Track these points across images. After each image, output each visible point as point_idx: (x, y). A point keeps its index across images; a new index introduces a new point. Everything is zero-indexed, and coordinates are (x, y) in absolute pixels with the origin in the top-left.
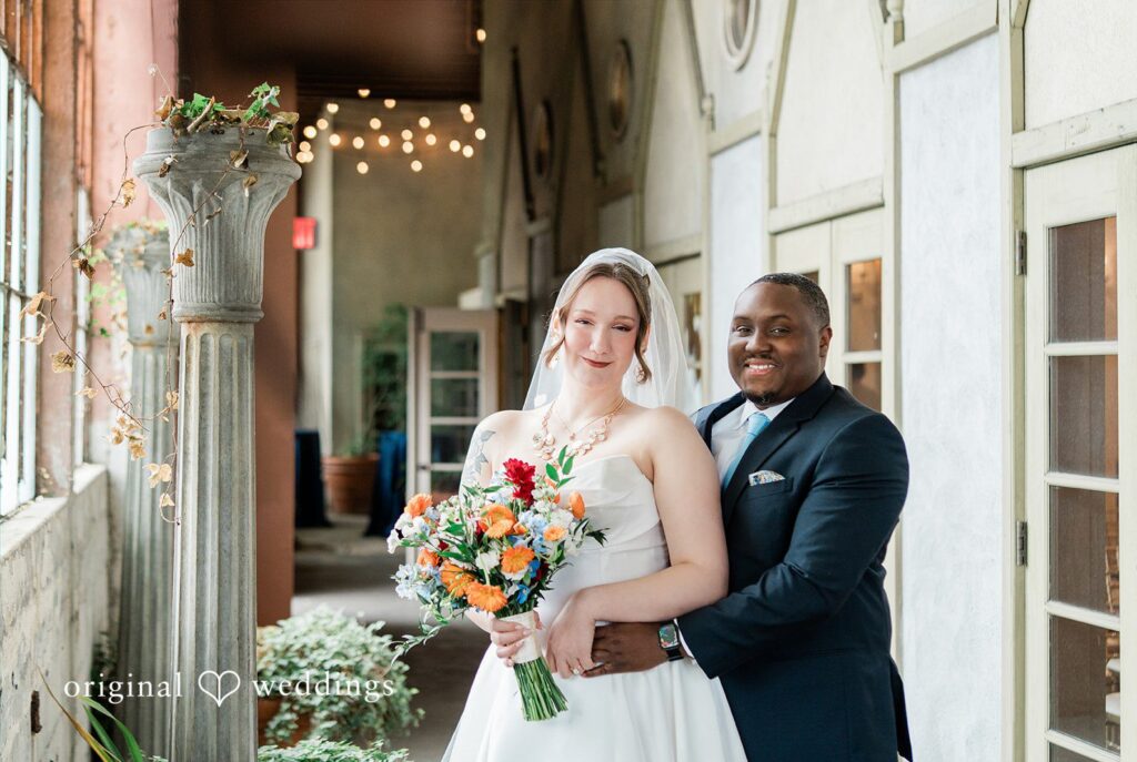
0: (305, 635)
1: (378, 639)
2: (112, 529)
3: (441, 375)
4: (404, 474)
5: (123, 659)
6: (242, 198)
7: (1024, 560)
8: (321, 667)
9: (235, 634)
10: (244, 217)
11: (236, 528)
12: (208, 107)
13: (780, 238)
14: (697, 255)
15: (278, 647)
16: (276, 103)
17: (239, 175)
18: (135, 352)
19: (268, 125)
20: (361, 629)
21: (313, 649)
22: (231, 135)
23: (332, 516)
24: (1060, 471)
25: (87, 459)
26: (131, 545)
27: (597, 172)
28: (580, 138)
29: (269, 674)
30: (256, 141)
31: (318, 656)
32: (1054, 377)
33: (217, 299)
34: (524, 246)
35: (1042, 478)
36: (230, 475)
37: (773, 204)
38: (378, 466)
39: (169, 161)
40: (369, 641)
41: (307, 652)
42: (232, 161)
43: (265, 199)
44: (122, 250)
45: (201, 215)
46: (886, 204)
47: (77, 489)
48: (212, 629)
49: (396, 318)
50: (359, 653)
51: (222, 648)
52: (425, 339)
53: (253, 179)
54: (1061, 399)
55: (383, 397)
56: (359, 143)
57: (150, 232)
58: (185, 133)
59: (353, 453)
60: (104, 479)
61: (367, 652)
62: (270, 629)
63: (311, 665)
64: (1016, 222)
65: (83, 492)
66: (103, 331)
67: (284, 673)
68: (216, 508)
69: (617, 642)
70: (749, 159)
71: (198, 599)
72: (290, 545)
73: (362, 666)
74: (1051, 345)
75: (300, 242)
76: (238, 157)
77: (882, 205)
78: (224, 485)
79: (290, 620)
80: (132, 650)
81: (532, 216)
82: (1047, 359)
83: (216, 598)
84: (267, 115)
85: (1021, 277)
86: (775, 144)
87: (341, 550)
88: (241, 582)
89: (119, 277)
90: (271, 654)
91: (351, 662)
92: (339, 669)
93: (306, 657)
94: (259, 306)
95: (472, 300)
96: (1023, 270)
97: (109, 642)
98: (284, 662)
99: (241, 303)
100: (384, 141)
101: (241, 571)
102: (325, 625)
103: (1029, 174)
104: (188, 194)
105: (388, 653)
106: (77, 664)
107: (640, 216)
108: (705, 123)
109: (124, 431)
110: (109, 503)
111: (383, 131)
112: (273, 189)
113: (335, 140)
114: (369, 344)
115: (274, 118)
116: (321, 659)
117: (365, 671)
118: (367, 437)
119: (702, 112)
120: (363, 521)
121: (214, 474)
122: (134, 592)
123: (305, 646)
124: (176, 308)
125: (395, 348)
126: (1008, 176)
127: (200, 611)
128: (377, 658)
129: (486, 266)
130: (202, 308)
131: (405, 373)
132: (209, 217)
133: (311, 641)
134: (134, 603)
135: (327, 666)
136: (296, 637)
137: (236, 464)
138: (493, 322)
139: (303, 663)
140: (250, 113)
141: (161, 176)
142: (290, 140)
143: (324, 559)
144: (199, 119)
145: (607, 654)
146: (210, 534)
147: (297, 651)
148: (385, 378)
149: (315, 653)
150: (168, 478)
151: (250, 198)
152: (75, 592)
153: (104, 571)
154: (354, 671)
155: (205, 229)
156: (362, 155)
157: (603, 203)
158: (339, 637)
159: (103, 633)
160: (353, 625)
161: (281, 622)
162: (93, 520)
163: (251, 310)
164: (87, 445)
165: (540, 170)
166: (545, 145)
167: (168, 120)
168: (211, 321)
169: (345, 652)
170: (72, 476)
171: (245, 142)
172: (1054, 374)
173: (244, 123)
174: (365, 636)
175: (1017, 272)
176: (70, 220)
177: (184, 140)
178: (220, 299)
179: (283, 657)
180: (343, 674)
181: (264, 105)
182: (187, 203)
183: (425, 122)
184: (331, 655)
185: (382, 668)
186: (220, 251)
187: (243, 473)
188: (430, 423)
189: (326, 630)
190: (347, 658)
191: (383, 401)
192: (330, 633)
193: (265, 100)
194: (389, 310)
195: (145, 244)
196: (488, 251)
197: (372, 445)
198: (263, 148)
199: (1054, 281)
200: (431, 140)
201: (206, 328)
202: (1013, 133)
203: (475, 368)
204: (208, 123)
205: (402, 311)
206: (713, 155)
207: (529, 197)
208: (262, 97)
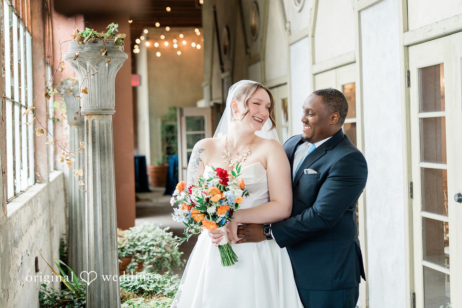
0: (140, 233)
1: (167, 234)
2: (66, 195)
3: (191, 133)
4: (178, 171)
5: (70, 244)
6: (105, 67)
7: (412, 196)
8: (146, 245)
9: (109, 232)
10: (107, 74)
11: (108, 193)
12: (91, 33)
13: (317, 76)
14: (286, 84)
15: (130, 238)
16: (117, 30)
17: (104, 58)
18: (71, 127)
19: (114, 39)
20: (161, 230)
21: (143, 238)
22: (100, 43)
23: (151, 188)
24: (425, 162)
25: (55, 169)
26: (72, 201)
27: (247, 53)
28: (240, 40)
29: (126, 248)
30: (110, 45)
31: (145, 241)
32: (422, 126)
33: (97, 106)
34: (220, 82)
35: (418, 165)
36: (105, 173)
37: (314, 63)
38: (168, 168)
39: (77, 54)
40: (164, 235)
41: (141, 239)
42: (101, 53)
43: (114, 67)
44: (64, 89)
45: (90, 74)
46: (356, 62)
47: (51, 180)
48: (100, 231)
49: (173, 112)
50: (161, 239)
51: (104, 238)
52: (184, 119)
53: (109, 60)
54: (424, 134)
55: (169, 142)
56: (157, 45)
57: (74, 82)
58: (83, 43)
59: (158, 164)
60: (62, 176)
61: (164, 239)
62: (127, 231)
63: (142, 244)
64: (406, 67)
65: (53, 181)
66: (58, 120)
67: (132, 247)
68: (100, 185)
69: (248, 231)
70: (304, 46)
71: (94, 220)
72: (133, 199)
73: (162, 244)
74: (420, 114)
75: (134, 84)
76: (103, 51)
77: (355, 62)
78: (103, 177)
79: (134, 227)
80: (74, 240)
81: (223, 71)
82: (418, 119)
83: (101, 219)
84: (114, 35)
85: (408, 88)
86: (314, 40)
87: (155, 201)
88: (111, 213)
89: (63, 99)
90: (127, 240)
91: (157, 243)
92: (153, 246)
93: (140, 241)
94: (114, 108)
95: (202, 104)
96: (409, 85)
97: (66, 238)
98: (132, 244)
99: (107, 107)
100: (166, 44)
101: (110, 209)
102: (147, 229)
103: (410, 48)
104: (85, 66)
105: (172, 239)
106: (54, 246)
107: (264, 69)
108: (287, 33)
109: (64, 157)
110: (64, 185)
111: (166, 39)
112: (117, 63)
113: (148, 44)
114: (163, 122)
115: (116, 36)
116: (146, 242)
117: (163, 246)
118: (163, 157)
119: (286, 28)
120: (163, 189)
121: (99, 172)
122: (73, 218)
123: (140, 237)
124: (82, 110)
125: (172, 123)
126: (402, 49)
127: (95, 224)
128: (167, 241)
129: (206, 90)
130: (92, 110)
131: (177, 132)
132: (93, 75)
133: (142, 235)
134: (74, 223)
135: (149, 244)
136: (136, 234)
137: (107, 168)
138: (209, 111)
139: (139, 243)
140: (107, 34)
141: (74, 60)
142: (123, 44)
143: (149, 204)
144: (88, 37)
145: (244, 235)
146: (98, 195)
147: (137, 239)
148: (170, 135)
149: (144, 239)
150: (82, 175)
151: (109, 67)
152: (52, 219)
153: (63, 211)
154: (159, 246)
155: (92, 80)
156: (158, 49)
157: (249, 65)
158: (152, 233)
159: (63, 234)
160: (158, 229)
161: (131, 228)
162: (58, 192)
163: (111, 110)
164: (55, 163)
165: (225, 53)
166: (227, 43)
167: (76, 38)
168: (95, 115)
169: (155, 239)
170: (48, 175)
171: (106, 46)
172: (422, 125)
173: (105, 38)
174: (163, 232)
175: (407, 86)
176: (44, 78)
177: (82, 45)
178: (98, 106)
179: (132, 242)
180: (154, 247)
181: (112, 31)
182: (84, 70)
183: (181, 36)
184: (150, 240)
185: (169, 245)
186: (98, 87)
187: (110, 172)
188: (187, 152)
189: (147, 231)
190: (156, 241)
191: (169, 143)
192: (149, 232)
193: (113, 29)
194: (170, 109)
195: (73, 86)
196: (207, 85)
197: (166, 160)
198: (113, 47)
199: (421, 89)
200: (184, 43)
201: (94, 117)
202: (404, 32)
203: (204, 130)
204: (91, 39)
205: (175, 109)
206: (291, 45)
207: (221, 63)
208: (112, 28)
